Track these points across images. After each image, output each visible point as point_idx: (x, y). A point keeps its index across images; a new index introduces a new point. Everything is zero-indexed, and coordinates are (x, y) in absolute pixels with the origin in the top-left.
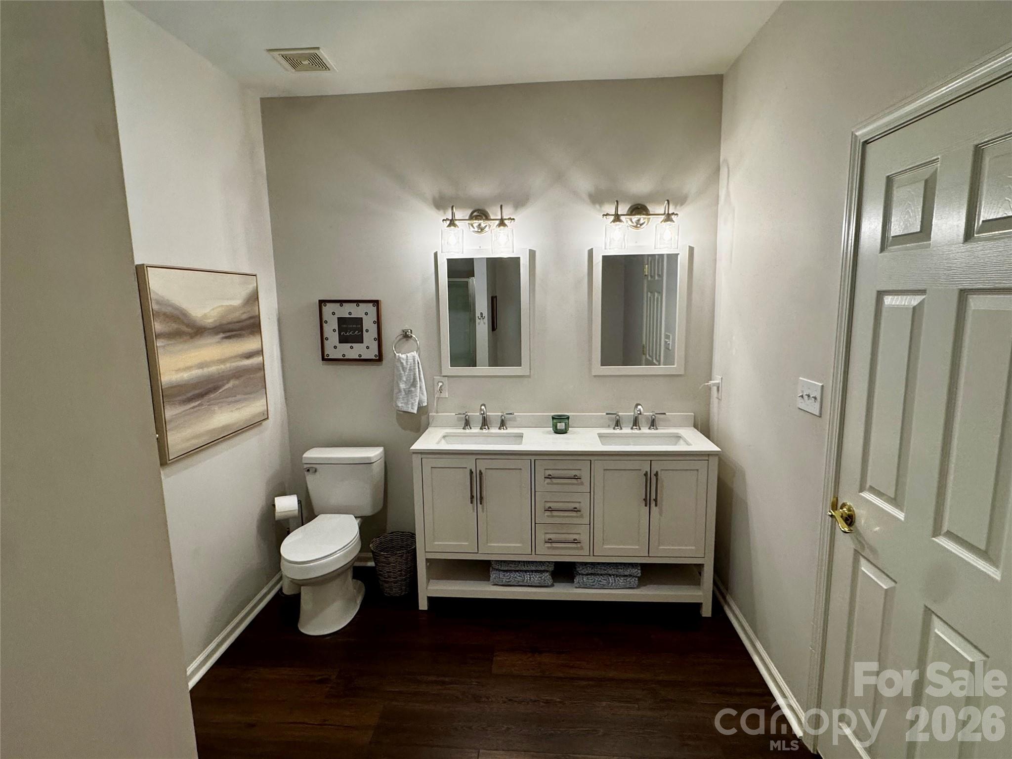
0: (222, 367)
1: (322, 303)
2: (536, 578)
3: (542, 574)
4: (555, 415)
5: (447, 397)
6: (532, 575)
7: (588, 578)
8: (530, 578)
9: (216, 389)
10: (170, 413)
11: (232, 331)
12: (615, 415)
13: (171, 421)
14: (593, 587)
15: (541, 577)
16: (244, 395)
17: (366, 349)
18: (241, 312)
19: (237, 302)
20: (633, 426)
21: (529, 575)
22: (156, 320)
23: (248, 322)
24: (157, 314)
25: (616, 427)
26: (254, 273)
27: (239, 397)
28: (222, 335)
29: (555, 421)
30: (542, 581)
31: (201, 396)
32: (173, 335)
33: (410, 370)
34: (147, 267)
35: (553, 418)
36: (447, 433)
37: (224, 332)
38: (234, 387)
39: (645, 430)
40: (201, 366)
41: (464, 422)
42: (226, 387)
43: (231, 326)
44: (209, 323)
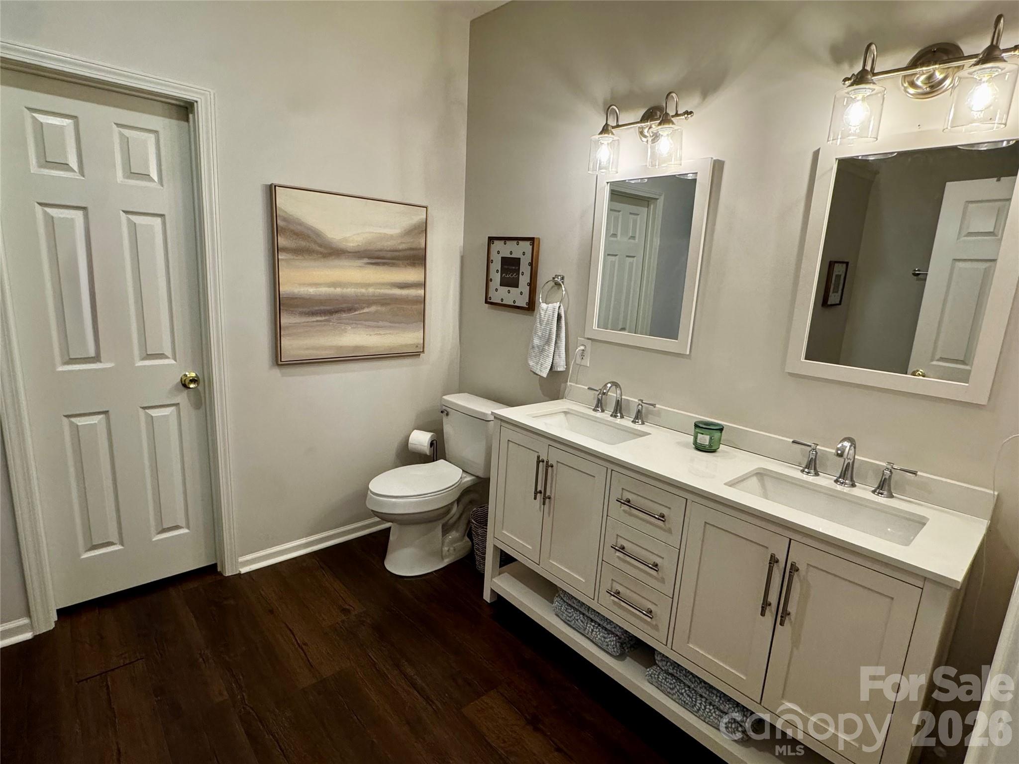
0: (363, 290)
1: (491, 239)
2: (599, 635)
3: (609, 634)
4: (702, 422)
5: (588, 365)
6: (597, 628)
7: (666, 678)
8: (592, 630)
9: (350, 310)
10: (285, 320)
11: (383, 258)
12: (809, 449)
13: (287, 328)
14: (668, 694)
15: (605, 638)
16: (390, 322)
17: (518, 295)
18: (399, 241)
19: (395, 231)
20: (840, 477)
21: (593, 626)
22: (280, 235)
23: (408, 253)
24: (284, 230)
25: (806, 470)
26: (424, 204)
27: (381, 323)
28: (366, 260)
29: (697, 430)
30: (605, 644)
31: (331, 312)
32: (298, 252)
33: (547, 324)
34: (275, 186)
35: (696, 426)
36: (569, 409)
37: (369, 258)
38: (376, 312)
39: (863, 492)
40: (334, 285)
41: (595, 402)
42: (366, 310)
43: (382, 254)
44: (350, 246)
